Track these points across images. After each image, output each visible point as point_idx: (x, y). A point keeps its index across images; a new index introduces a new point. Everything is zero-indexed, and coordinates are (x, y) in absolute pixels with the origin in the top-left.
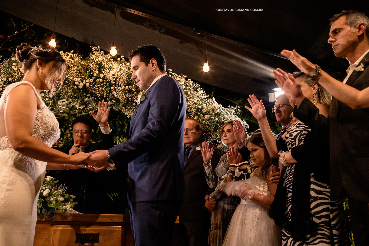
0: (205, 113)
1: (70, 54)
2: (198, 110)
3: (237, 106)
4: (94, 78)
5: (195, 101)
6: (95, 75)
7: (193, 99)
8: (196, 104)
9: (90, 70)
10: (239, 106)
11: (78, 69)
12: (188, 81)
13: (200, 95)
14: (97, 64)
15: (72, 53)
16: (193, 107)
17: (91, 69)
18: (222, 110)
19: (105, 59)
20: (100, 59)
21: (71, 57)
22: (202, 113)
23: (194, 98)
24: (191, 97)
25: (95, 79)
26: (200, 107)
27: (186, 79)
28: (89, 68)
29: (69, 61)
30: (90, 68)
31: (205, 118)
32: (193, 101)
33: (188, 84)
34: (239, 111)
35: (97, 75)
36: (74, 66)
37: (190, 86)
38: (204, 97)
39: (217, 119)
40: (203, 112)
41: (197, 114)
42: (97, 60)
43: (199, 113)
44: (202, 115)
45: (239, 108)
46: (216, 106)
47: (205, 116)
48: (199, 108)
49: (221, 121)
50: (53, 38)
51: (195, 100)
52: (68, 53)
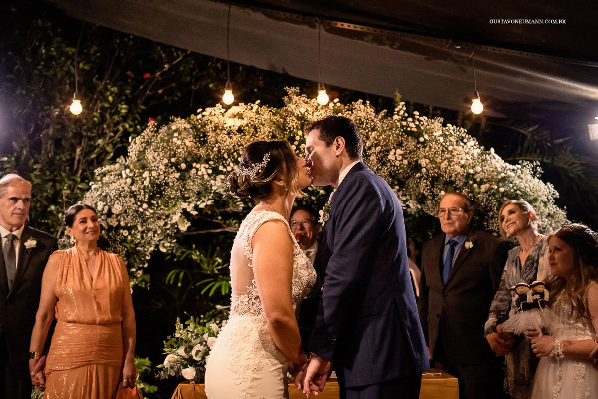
0: (482, 180)
1: (255, 107)
2: (468, 176)
3: (536, 162)
4: (296, 143)
5: (463, 162)
6: (297, 138)
7: (458, 158)
8: (463, 166)
9: (288, 130)
10: (538, 162)
11: (271, 130)
12: (447, 128)
13: (469, 149)
14: (298, 118)
15: (257, 105)
16: (460, 173)
17: (290, 128)
18: (509, 171)
19: (309, 109)
20: (303, 110)
21: (257, 112)
22: (475, 182)
23: (460, 156)
24: (456, 154)
25: (298, 145)
26: (471, 171)
27: (444, 125)
28: (287, 126)
29: (256, 119)
30: (289, 126)
31: (481, 190)
32: (460, 162)
33: (447, 133)
34: (539, 170)
35: (301, 137)
36: (263, 125)
37: (451, 135)
38: (477, 151)
39: (502, 189)
40: (478, 180)
41: (466, 184)
42: (298, 112)
43: (471, 182)
44: (475, 185)
45: (538, 165)
46: (498, 165)
47: (482, 186)
48: (470, 174)
49: (509, 192)
50: (228, 89)
51: (462, 159)
52: (252, 105)
